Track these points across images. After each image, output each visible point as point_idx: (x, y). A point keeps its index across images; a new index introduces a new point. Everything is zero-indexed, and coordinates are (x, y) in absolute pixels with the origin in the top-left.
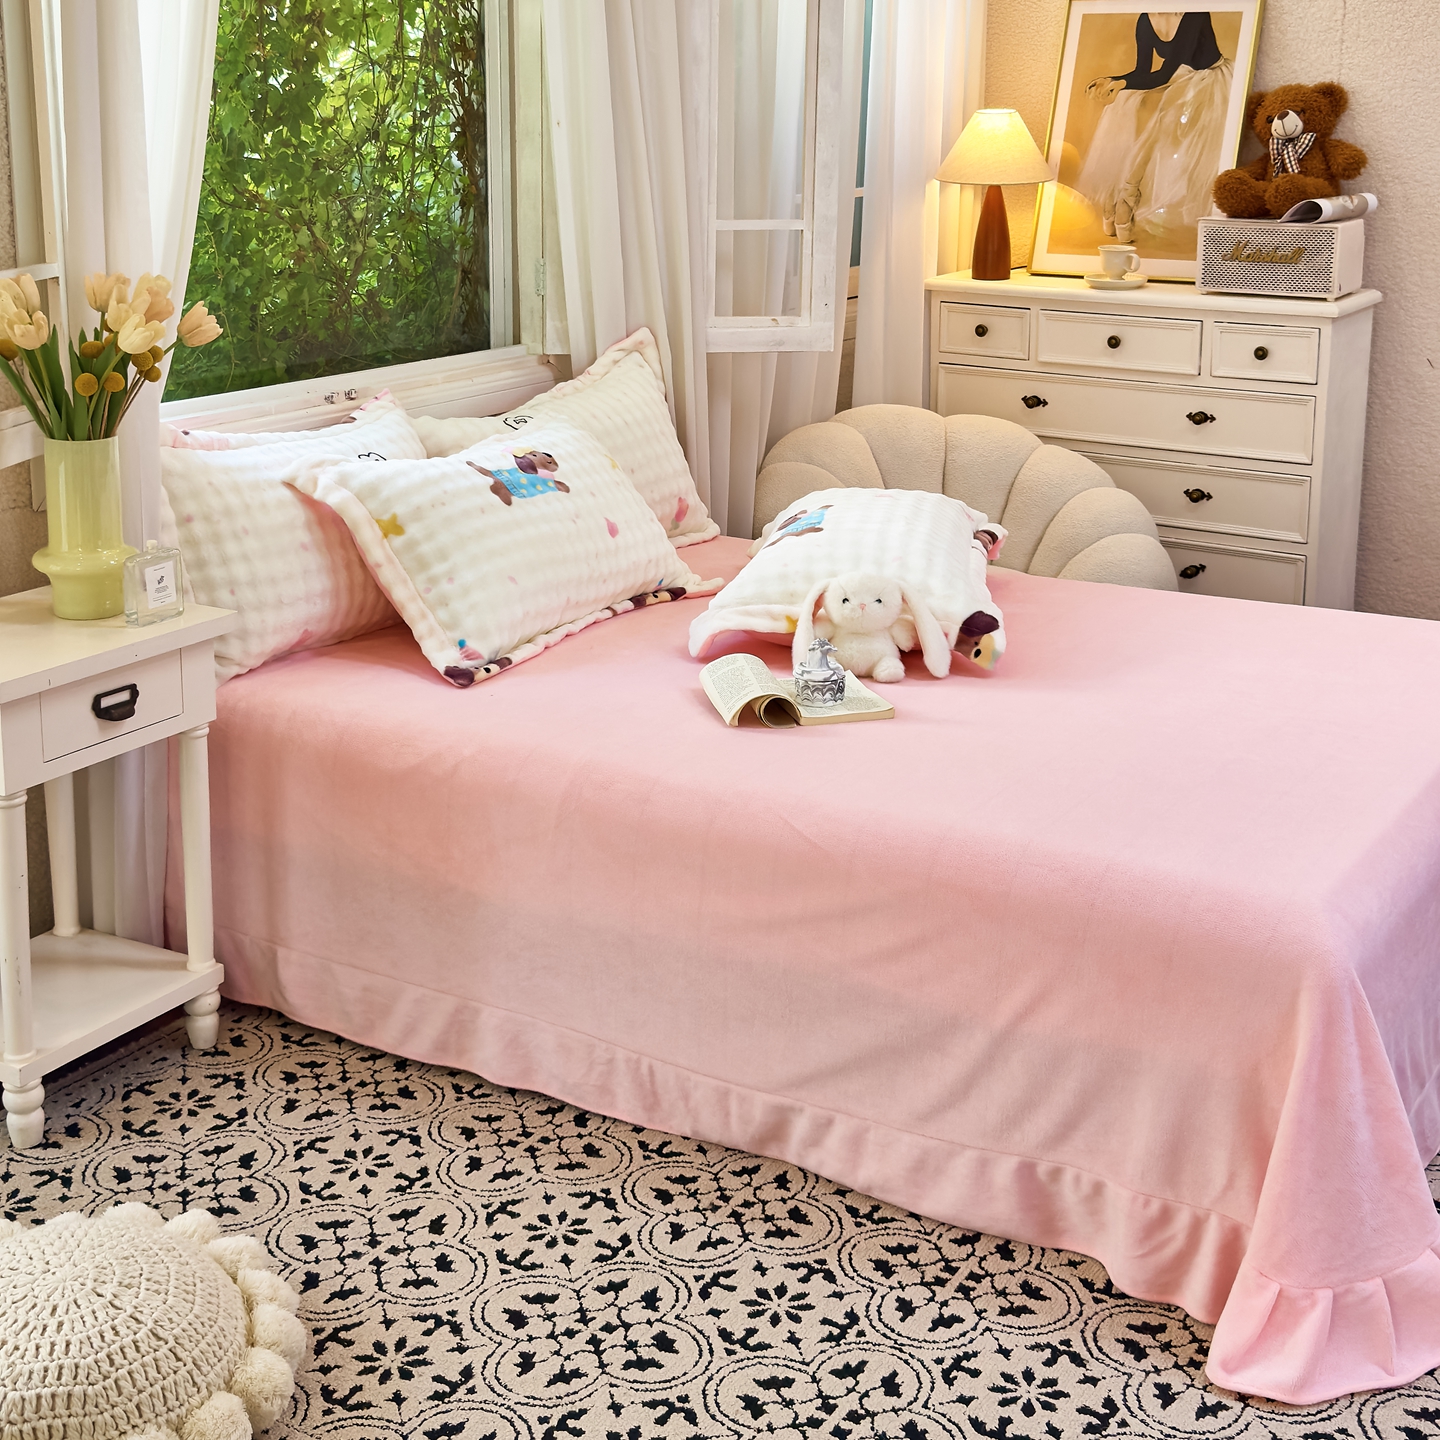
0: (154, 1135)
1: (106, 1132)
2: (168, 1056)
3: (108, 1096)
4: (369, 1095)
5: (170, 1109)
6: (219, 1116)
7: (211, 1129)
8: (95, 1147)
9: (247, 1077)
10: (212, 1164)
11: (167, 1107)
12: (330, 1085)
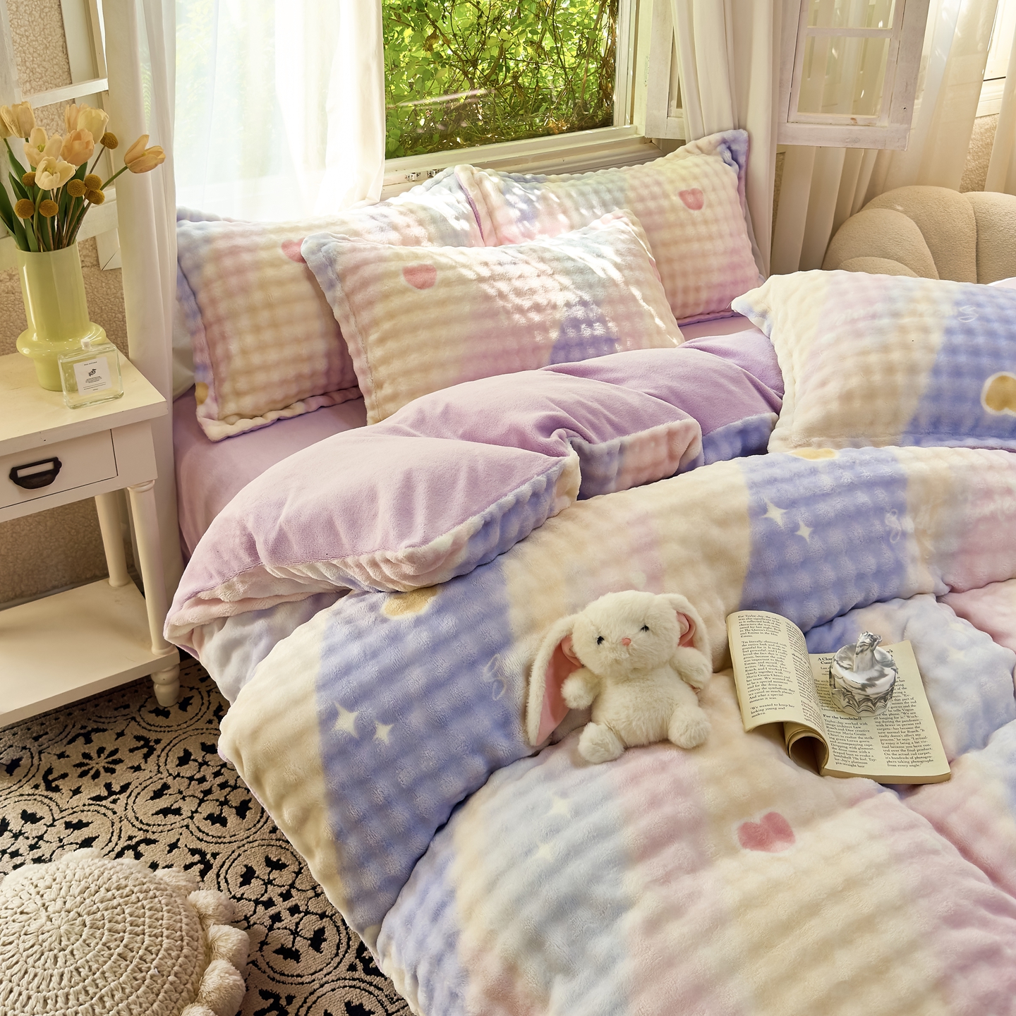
0: (54, 792)
1: (30, 776)
2: (131, 704)
3: (62, 736)
4: (217, 800)
5: (87, 764)
6: (108, 786)
7: (91, 799)
8: (9, 790)
9: (159, 747)
10: (61, 840)
11: (86, 761)
12: (204, 776)
